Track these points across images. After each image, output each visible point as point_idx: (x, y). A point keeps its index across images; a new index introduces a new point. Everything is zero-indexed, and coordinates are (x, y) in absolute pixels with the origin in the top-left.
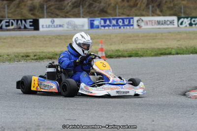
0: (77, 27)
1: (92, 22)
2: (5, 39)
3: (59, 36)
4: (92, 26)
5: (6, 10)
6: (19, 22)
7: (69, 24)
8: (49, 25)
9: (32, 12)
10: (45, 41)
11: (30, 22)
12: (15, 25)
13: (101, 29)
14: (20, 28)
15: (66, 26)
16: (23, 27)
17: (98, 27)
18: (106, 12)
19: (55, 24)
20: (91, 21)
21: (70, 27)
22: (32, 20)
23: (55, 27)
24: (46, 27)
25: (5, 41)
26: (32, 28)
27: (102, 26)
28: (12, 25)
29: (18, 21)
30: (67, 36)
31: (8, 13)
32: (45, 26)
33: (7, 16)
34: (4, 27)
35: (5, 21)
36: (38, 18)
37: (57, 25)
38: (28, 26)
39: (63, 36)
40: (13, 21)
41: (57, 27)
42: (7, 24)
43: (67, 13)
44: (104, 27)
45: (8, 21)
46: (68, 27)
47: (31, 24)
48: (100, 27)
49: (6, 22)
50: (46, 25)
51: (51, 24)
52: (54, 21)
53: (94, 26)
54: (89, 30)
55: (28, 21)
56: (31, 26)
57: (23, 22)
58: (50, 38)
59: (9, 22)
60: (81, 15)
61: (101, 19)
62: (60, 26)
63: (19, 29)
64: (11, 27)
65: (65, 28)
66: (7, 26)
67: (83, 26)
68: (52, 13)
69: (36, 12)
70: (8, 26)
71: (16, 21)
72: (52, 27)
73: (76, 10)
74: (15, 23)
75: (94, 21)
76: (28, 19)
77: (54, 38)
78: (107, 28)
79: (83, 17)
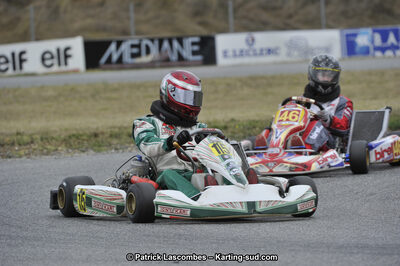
0: (312, 53)
1: (351, 39)
2: (116, 90)
3: (253, 78)
4: (351, 48)
5: (132, 15)
6: (166, 44)
7: (291, 45)
8: (242, 51)
9: (198, 19)
10: (216, 92)
11: (193, 44)
12: (154, 52)
13: (374, 56)
14: (168, 60)
15: (283, 51)
16: (174, 57)
17: (366, 51)
18: (389, 13)
19: (258, 46)
20: (347, 36)
21: (296, 53)
22: (196, 39)
23: (255, 55)
24: (235, 55)
25: (114, 95)
26: (199, 58)
27: (377, 49)
28: (148, 51)
29: (161, 42)
30: (273, 77)
31: (137, 22)
32: (230, 53)
33: (133, 29)
34: (127, 59)
35: (130, 42)
36: (212, 34)
37: (262, 50)
38: (187, 54)
39: (262, 77)
40: (149, 43)
41: (261, 54)
42: (135, 50)
43: (290, 16)
44: (383, 50)
45: (136, 42)
46: (289, 55)
47: (196, 48)
48: (372, 50)
49: (133, 46)
50: (234, 51)
51: (245, 47)
52: (253, 40)
53: (357, 49)
54: (343, 59)
55: (188, 42)
56: (194, 53)
57: (176, 44)
58: (228, 85)
59: (138, 46)
60: (324, 21)
61: (374, 31)
62: (270, 51)
63: (165, 62)
64: (145, 59)
65: (282, 56)
66: (134, 56)
67: (328, 49)
68: (252, 20)
69: (209, 18)
70: (138, 55)
71: (157, 42)
72: (248, 55)
73: (311, 9)
74: (154, 49)
75: (355, 35)
76: (188, 37)
77: (239, 84)
78: (389, 53)
79: (329, 27)
